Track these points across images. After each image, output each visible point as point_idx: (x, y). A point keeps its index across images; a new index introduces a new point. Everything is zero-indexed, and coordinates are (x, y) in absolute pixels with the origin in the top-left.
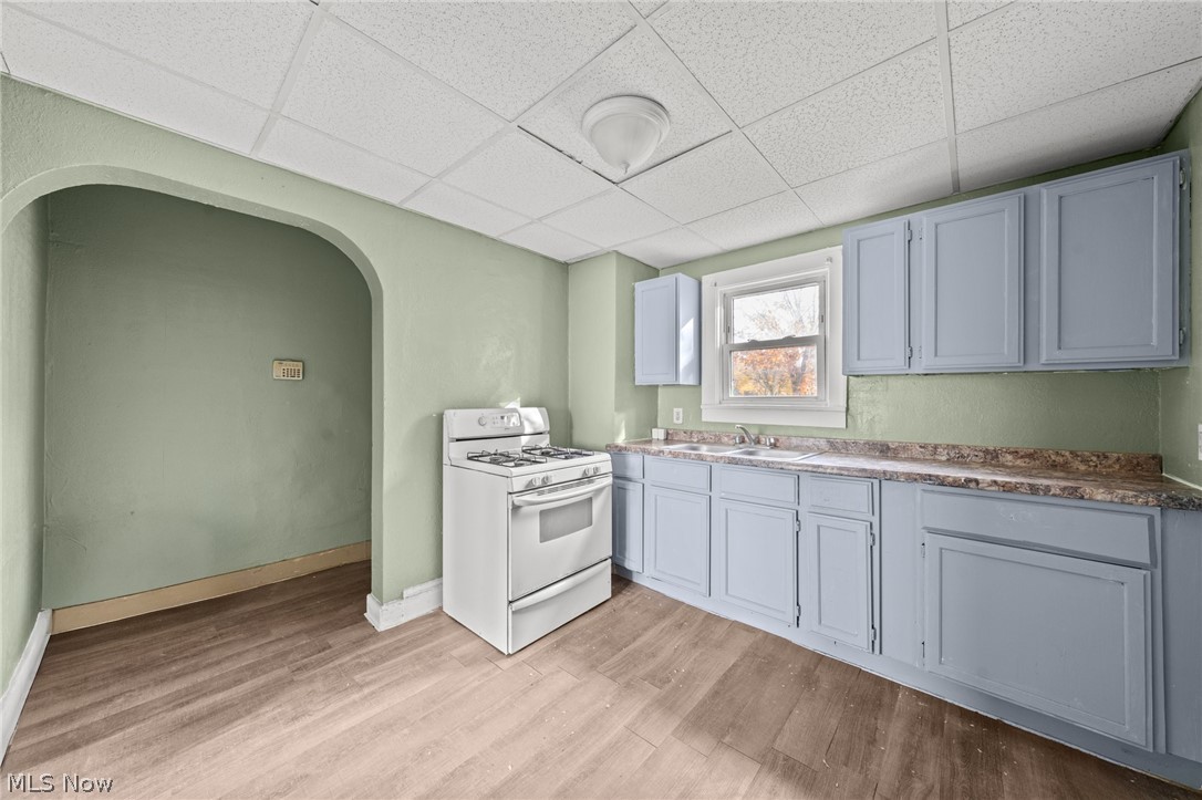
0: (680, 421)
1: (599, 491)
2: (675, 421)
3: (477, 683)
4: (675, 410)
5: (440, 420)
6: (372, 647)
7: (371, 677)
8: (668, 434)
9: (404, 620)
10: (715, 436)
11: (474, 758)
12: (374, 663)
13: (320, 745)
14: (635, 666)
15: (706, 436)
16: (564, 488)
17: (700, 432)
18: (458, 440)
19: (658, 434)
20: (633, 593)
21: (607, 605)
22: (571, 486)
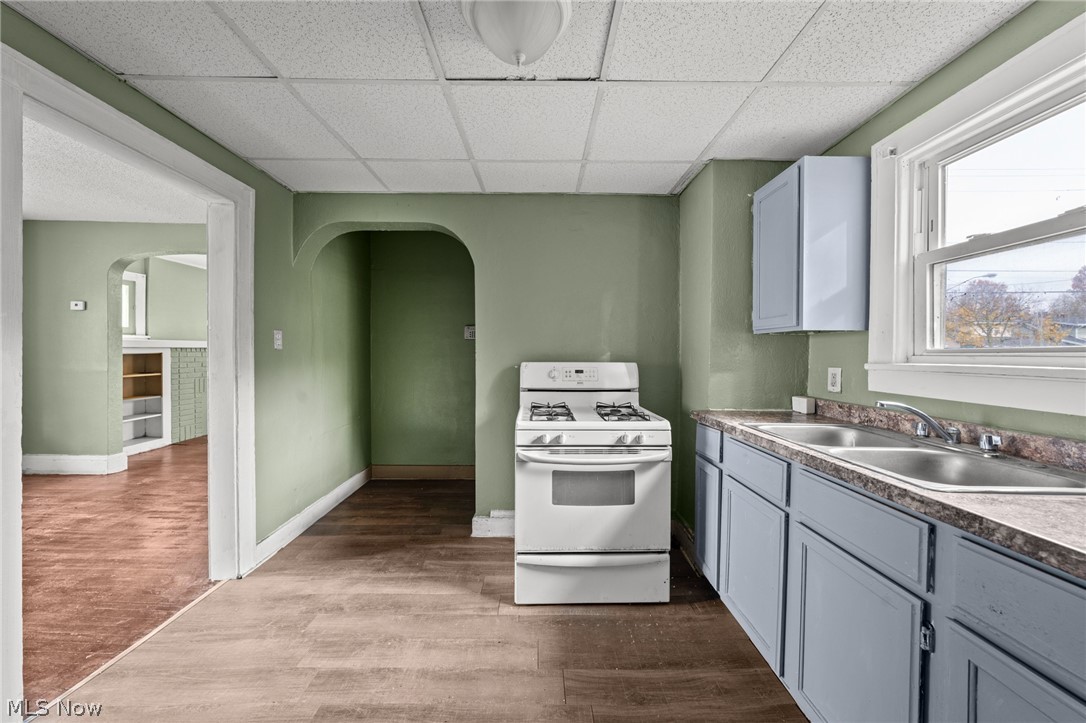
0: (837, 389)
1: (649, 465)
2: (830, 388)
3: (471, 612)
4: (831, 370)
5: (518, 372)
6: (456, 546)
7: (432, 567)
8: (816, 406)
9: (490, 535)
10: (889, 417)
11: (401, 670)
12: (446, 558)
13: (365, 595)
14: (606, 697)
15: (873, 415)
16: (588, 452)
17: (863, 408)
18: (530, 390)
19: (800, 405)
20: (707, 612)
21: (659, 609)
22: (600, 452)
